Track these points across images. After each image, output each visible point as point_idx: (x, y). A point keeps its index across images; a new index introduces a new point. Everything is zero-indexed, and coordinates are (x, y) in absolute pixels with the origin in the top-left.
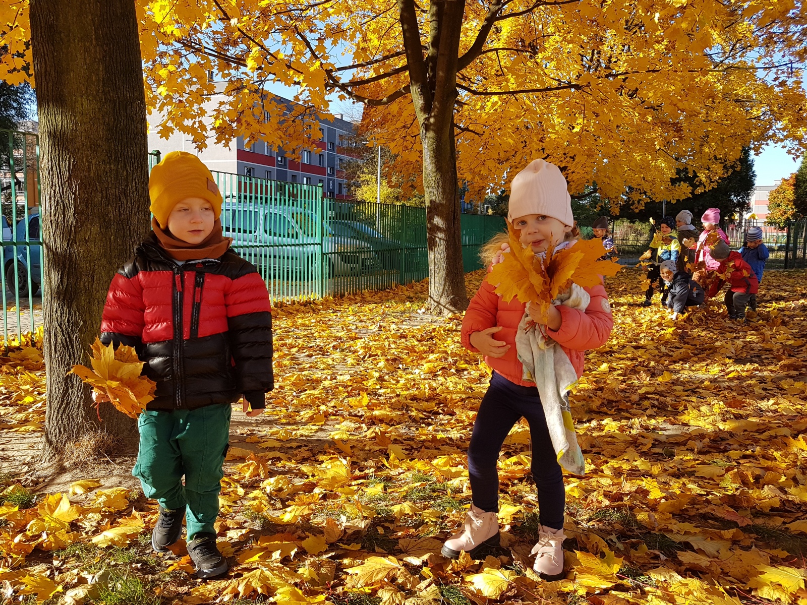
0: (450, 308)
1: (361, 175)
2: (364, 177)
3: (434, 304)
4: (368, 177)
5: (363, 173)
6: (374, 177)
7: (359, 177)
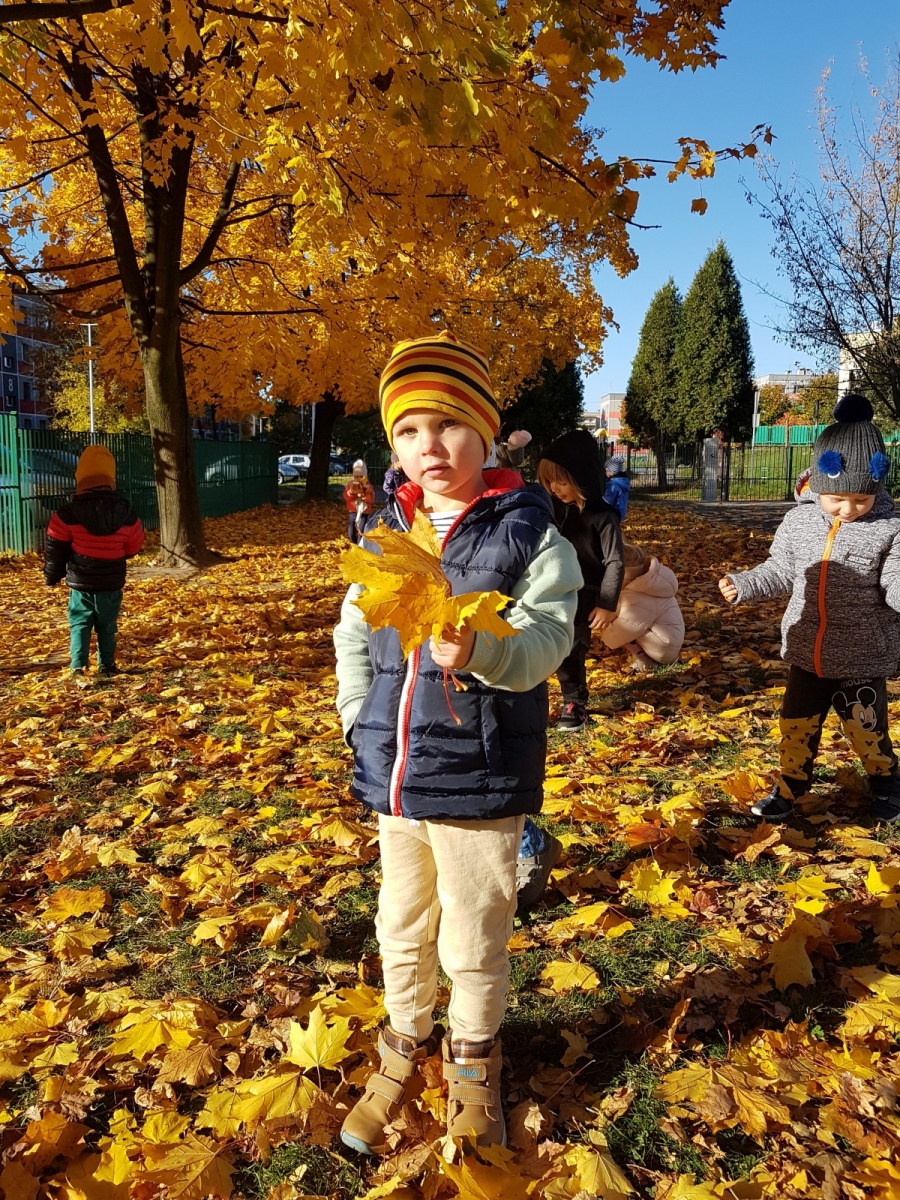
0: (187, 557)
1: (61, 373)
2: (65, 376)
3: (167, 554)
4: (73, 376)
5: (64, 369)
6: (82, 375)
7: (58, 375)
